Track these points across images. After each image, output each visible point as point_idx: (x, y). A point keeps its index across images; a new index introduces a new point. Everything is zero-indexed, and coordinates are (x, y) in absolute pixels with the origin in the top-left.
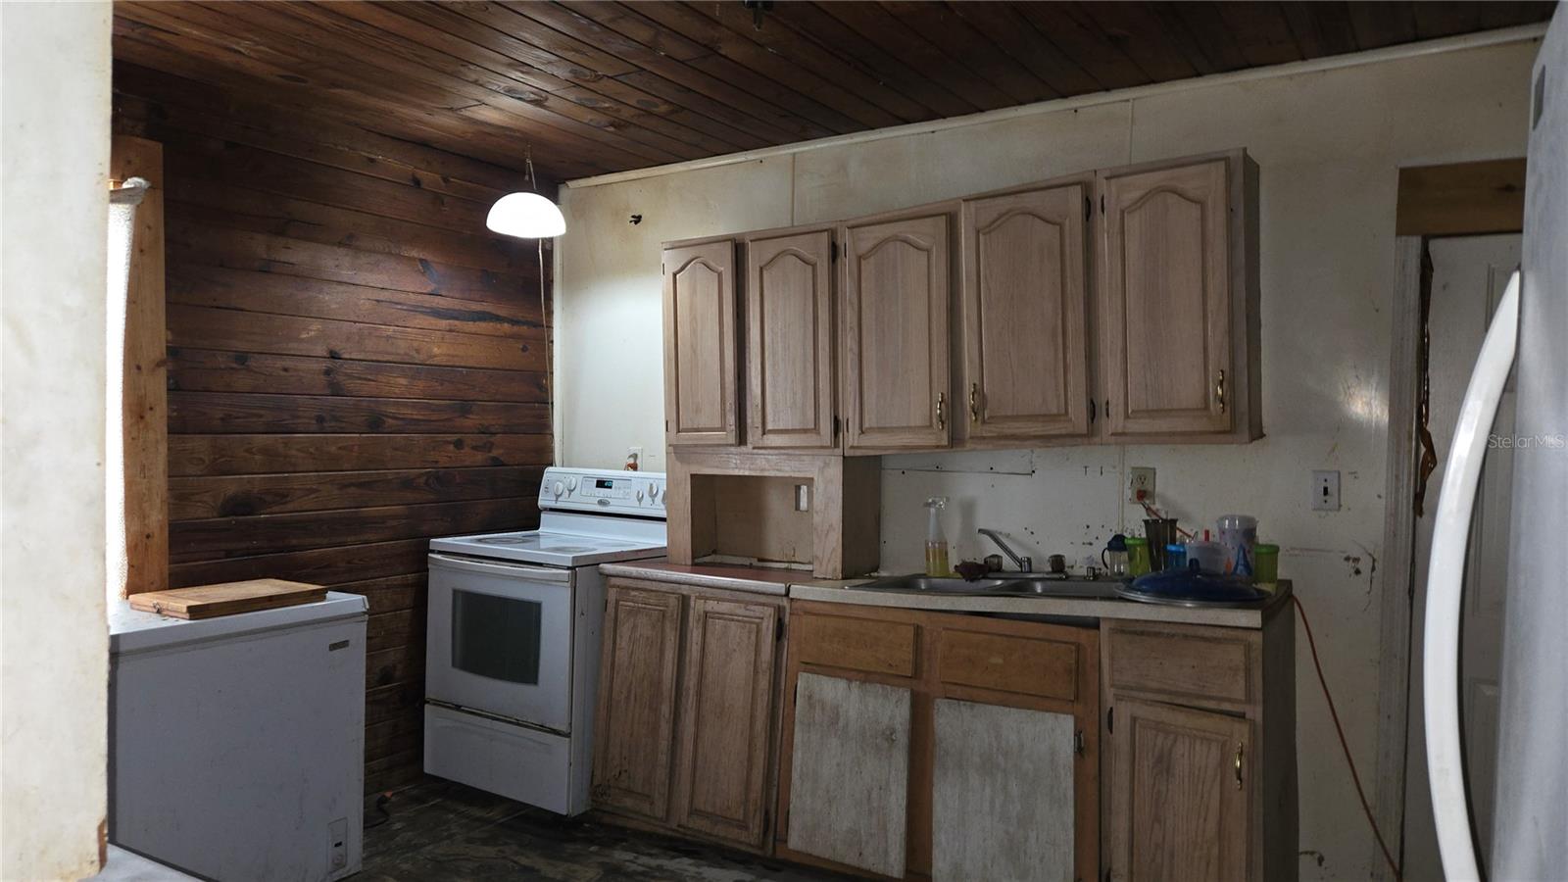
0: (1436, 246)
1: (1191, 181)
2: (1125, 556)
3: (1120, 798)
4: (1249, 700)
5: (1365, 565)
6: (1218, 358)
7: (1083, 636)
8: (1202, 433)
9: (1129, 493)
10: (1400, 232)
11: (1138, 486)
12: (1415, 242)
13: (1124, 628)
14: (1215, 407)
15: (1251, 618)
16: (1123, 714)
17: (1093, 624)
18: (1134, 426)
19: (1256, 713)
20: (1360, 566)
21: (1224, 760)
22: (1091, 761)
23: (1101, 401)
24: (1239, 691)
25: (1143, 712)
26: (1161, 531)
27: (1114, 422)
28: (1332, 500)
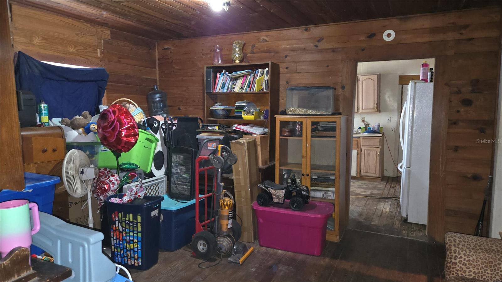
0: (403, 86)
1: (372, 77)
2: (361, 130)
3: (362, 160)
4: (380, 146)
5: (394, 130)
6: (376, 102)
7: (358, 139)
8: (373, 112)
9: (361, 121)
10: (399, 84)
11: (362, 120)
12: (401, 85)
13: (364, 138)
14: (375, 108)
15: (380, 135)
16: (363, 149)
17: (359, 137)
18: (364, 111)
19: (381, 147)
20: (393, 130)
21: (377, 153)
22: (359, 156)
23: (359, 107)
24: (379, 145)
25: (366, 148)
26: (367, 125)
27: (360, 111)
28: (390, 121)
